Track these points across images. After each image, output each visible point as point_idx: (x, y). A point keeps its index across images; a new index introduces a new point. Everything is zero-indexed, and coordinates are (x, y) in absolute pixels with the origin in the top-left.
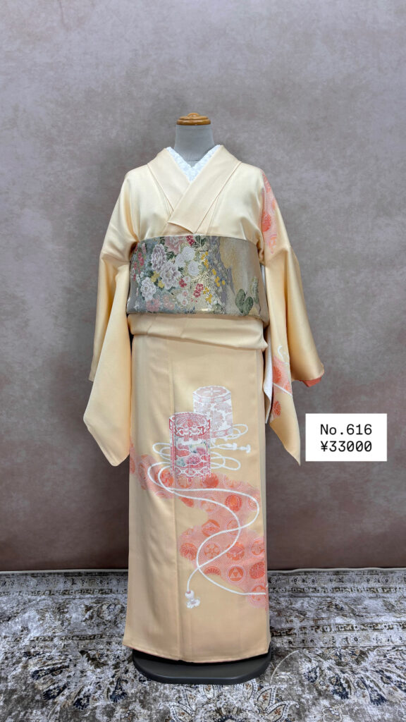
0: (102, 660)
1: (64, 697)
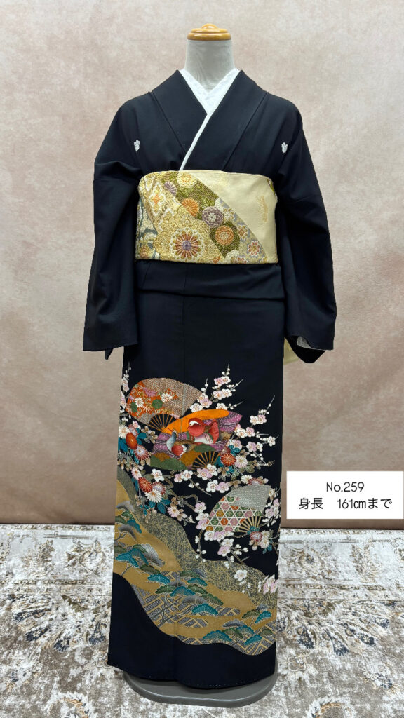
0: (83, 605)
1: (46, 638)
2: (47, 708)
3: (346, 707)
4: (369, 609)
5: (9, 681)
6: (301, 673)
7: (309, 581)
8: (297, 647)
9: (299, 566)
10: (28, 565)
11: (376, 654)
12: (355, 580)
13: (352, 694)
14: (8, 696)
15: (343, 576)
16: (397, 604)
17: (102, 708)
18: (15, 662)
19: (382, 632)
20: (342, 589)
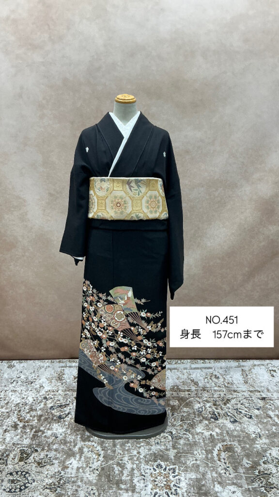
2: (76, 449)
3: (236, 446)
4: (250, 402)
5: (53, 438)
6: (211, 432)
7: (216, 388)
8: (209, 420)
9: (210, 381)
10: (51, 382)
11: (253, 423)
12: (244, 387)
13: (239, 441)
14: (54, 444)
15: (236, 385)
16: (266, 399)
17: (106, 449)
18: (55, 429)
19: (257, 412)
20: (235, 392)
